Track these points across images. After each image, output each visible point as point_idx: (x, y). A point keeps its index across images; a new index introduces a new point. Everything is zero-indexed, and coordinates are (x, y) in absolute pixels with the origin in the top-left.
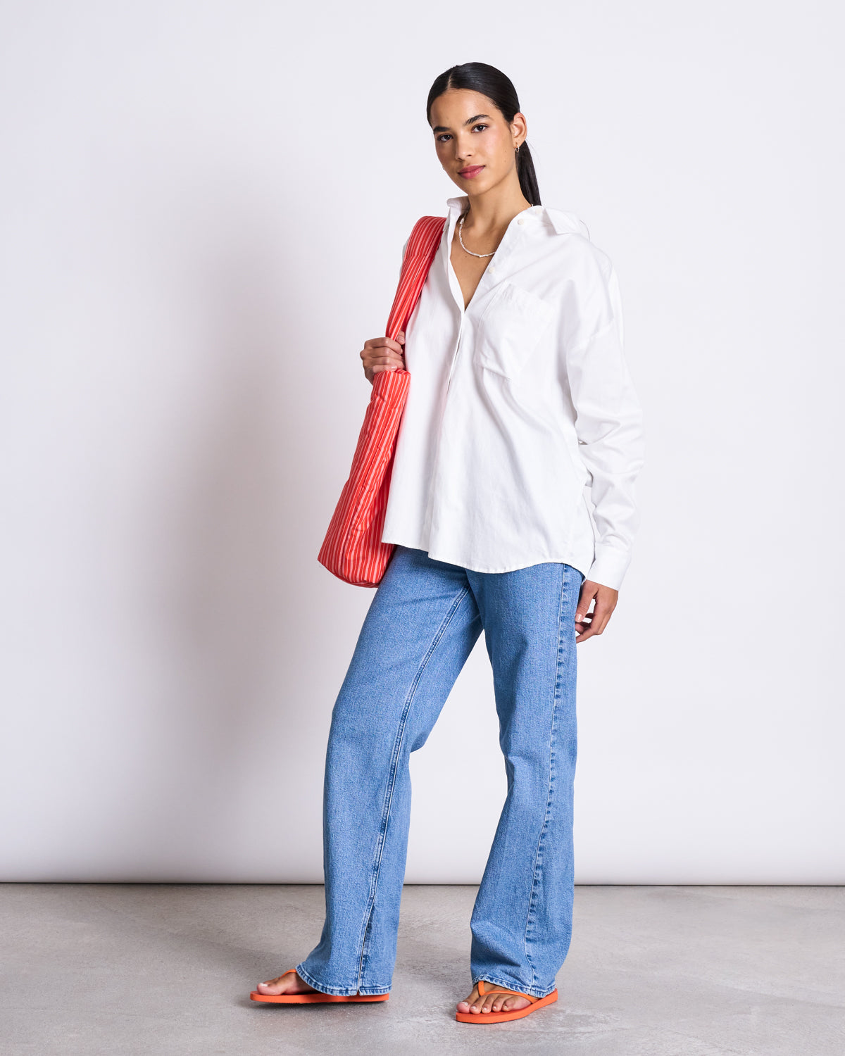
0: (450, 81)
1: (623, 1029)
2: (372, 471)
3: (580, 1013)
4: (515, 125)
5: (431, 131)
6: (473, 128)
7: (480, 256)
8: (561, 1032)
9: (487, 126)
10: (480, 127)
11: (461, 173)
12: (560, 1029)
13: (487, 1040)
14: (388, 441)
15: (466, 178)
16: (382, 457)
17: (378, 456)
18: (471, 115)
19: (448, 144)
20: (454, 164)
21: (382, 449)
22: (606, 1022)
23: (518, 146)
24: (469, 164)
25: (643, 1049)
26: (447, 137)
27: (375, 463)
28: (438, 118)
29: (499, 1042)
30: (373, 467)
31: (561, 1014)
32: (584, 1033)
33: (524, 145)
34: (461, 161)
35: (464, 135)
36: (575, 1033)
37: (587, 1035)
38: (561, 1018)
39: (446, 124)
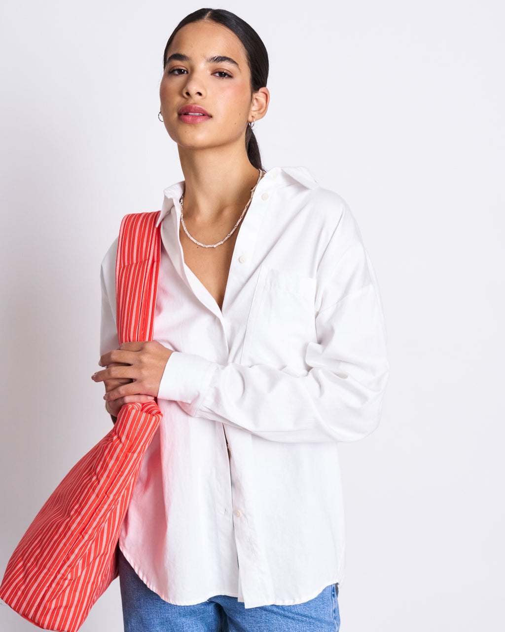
0: (209, 13)
2: (95, 519)
4: (258, 98)
7: (215, 246)
10: (223, 73)
14: (119, 488)
16: (110, 505)
17: (105, 503)
21: (111, 497)
24: (194, 103)
26: (181, 71)
27: (100, 511)
30: (97, 515)
39: (187, 51)
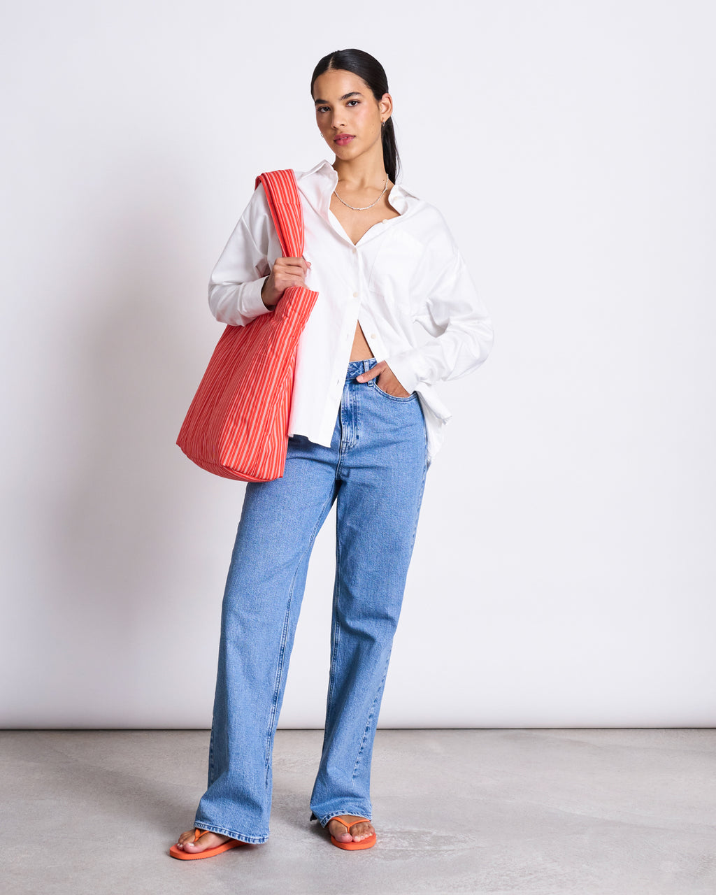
0: (331, 62)
1: (479, 847)
3: (444, 834)
4: (383, 103)
5: (313, 102)
6: (347, 103)
8: (428, 850)
9: (359, 102)
10: (353, 103)
11: (336, 139)
12: (428, 848)
13: (367, 857)
15: (339, 144)
18: (346, 92)
19: (326, 115)
20: (330, 132)
22: (465, 842)
23: (385, 121)
24: (341, 132)
25: (495, 863)
26: (326, 109)
28: (320, 92)
29: (376, 859)
31: (428, 835)
32: (447, 851)
33: (390, 121)
34: (335, 129)
35: (339, 108)
36: (440, 851)
37: (450, 852)
38: (428, 839)
39: (325, 97)
